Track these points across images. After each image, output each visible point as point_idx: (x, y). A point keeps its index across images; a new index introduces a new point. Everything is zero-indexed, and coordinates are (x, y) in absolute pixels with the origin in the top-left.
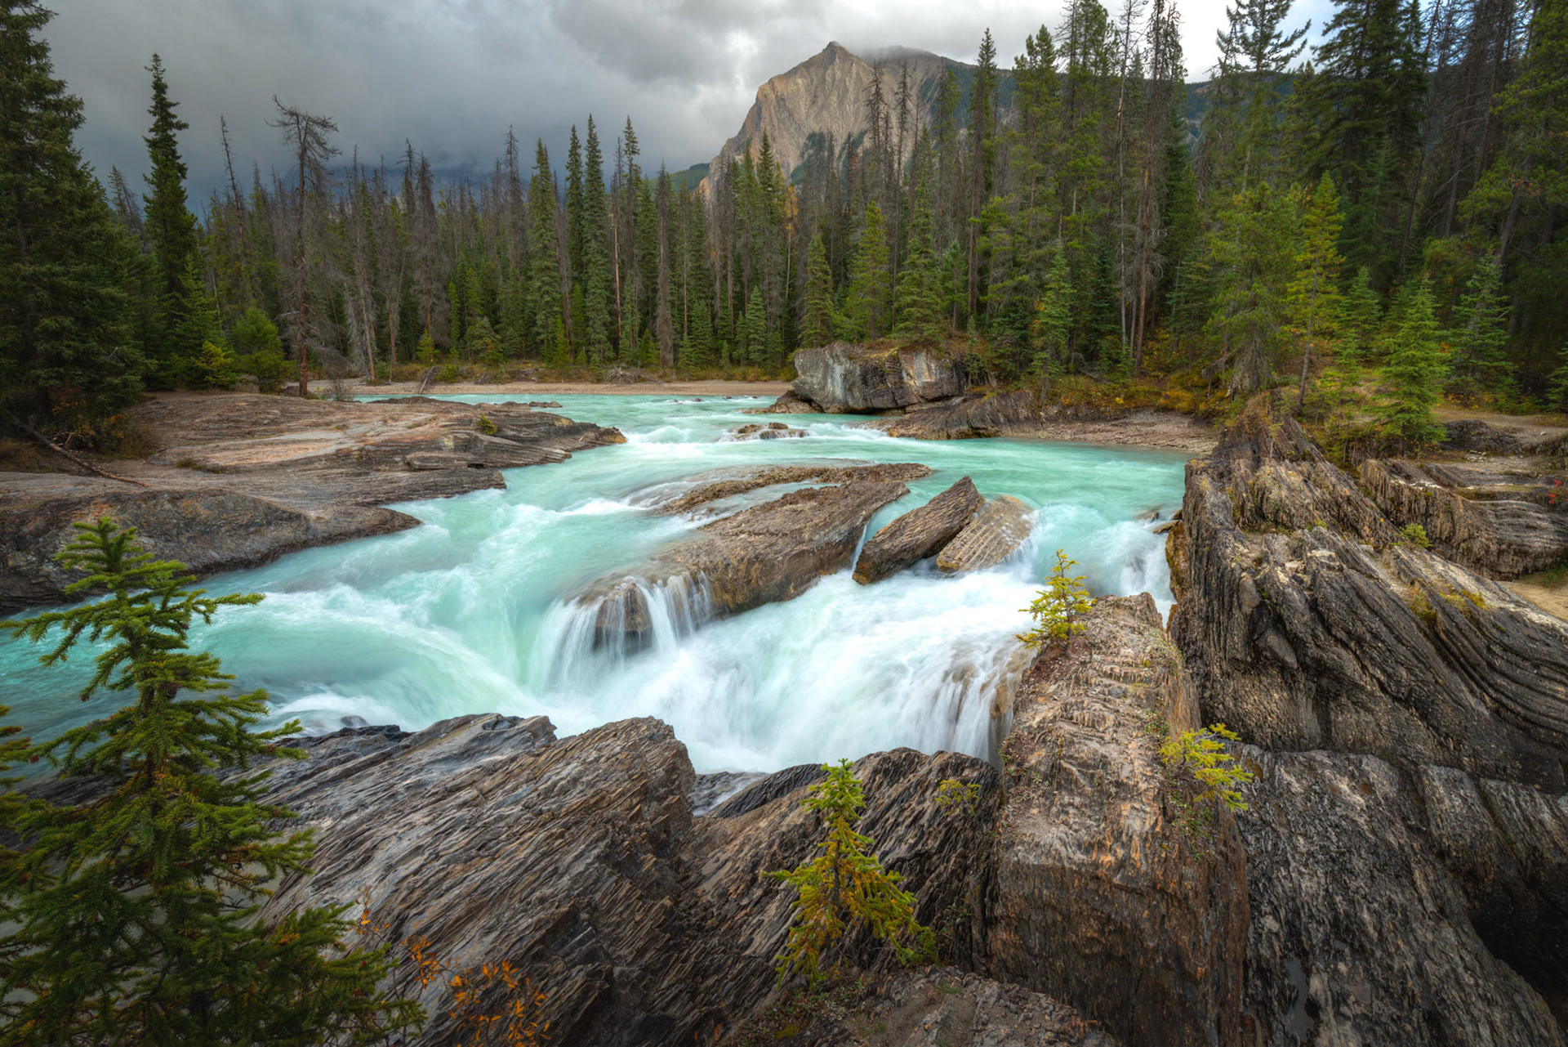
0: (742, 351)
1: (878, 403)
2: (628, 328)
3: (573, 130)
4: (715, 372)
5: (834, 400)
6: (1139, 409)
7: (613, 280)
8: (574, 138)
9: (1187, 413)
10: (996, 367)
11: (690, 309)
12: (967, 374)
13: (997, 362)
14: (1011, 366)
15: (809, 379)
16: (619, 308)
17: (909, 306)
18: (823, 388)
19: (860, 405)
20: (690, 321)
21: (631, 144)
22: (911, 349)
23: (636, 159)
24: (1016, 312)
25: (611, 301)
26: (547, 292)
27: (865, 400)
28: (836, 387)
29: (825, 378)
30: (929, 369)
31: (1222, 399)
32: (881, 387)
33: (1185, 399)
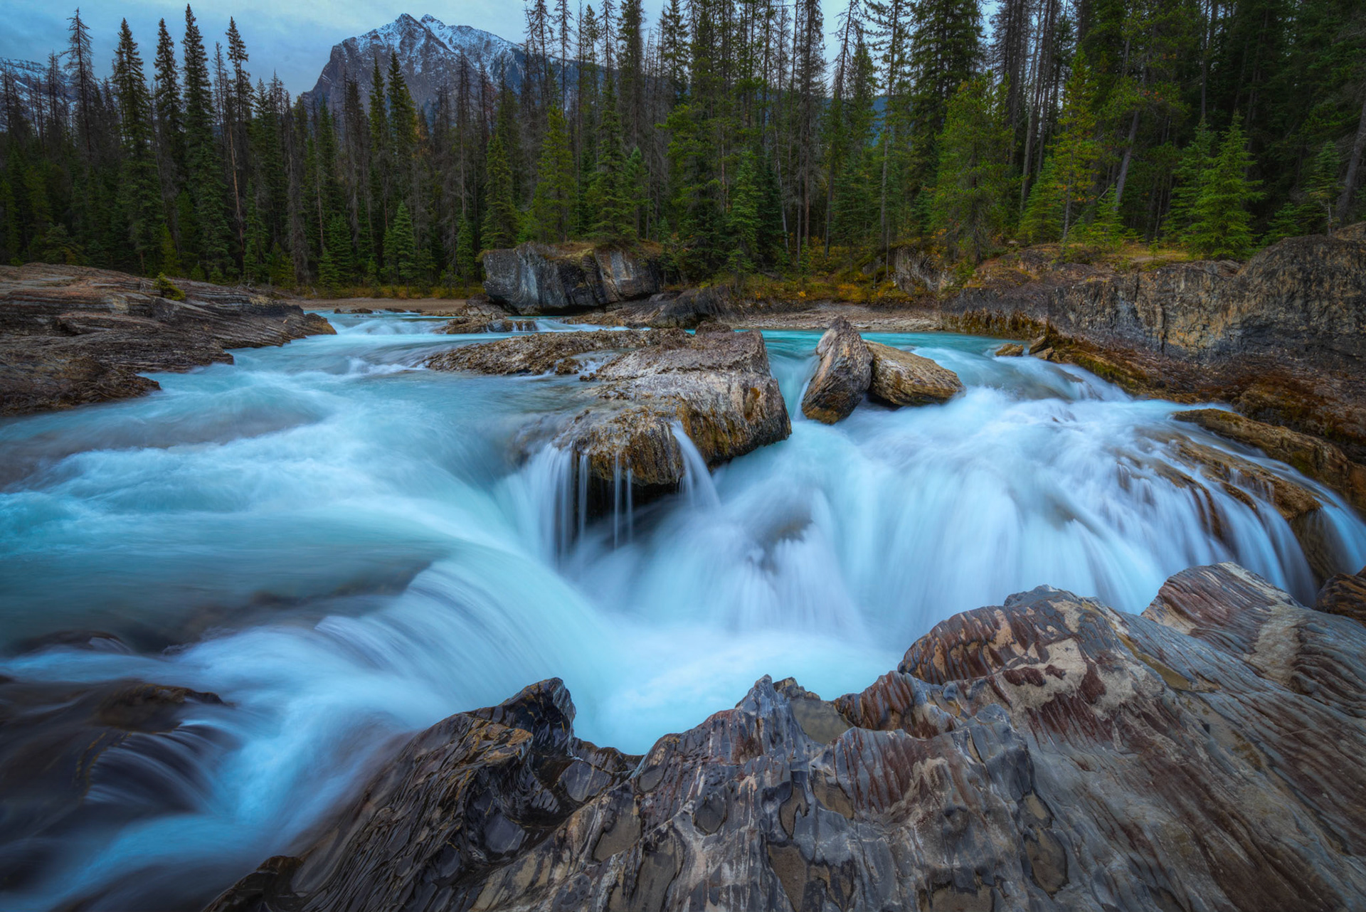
0: (390, 267)
1: (581, 300)
2: (253, 242)
3: (162, 24)
4: (360, 290)
5: (529, 300)
6: (820, 300)
7: (230, 190)
8: (164, 34)
9: (862, 303)
10: (689, 266)
11: (326, 225)
12: (661, 274)
13: (690, 261)
14: (704, 266)
15: (501, 280)
16: (241, 219)
17: (606, 205)
18: (517, 289)
19: (562, 303)
20: (327, 237)
21: (238, 49)
22: (608, 248)
23: (245, 66)
24: (704, 214)
25: (229, 213)
26: (146, 197)
27: (568, 297)
28: (530, 287)
29: (518, 278)
30: (627, 268)
31: (890, 289)
32: (581, 285)
33: (857, 293)
